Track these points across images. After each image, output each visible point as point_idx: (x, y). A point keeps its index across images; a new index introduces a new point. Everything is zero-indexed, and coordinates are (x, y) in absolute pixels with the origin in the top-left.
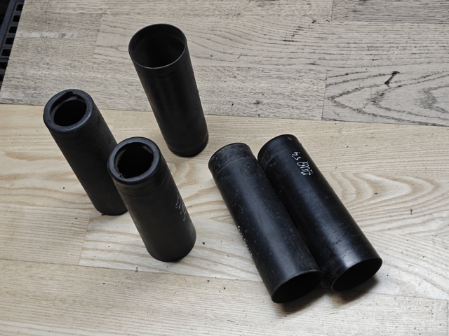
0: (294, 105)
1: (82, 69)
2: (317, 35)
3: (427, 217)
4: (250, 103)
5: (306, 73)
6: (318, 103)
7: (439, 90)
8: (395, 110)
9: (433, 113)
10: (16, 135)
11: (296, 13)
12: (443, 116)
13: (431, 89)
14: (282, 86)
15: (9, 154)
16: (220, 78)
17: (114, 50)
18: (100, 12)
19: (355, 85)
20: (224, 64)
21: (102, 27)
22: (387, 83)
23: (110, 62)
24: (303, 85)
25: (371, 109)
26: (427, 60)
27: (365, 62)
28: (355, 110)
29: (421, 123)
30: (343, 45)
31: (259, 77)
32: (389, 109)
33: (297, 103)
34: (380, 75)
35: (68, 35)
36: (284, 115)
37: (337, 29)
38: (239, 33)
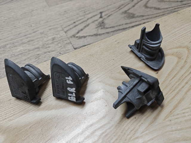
0: (49, 50)
5: (48, 31)
6: (66, 42)
7: (131, 10)
8: (117, 26)
9: (138, 19)
13: (126, 11)
19: (83, 25)
22: (101, 17)
24: (50, 38)
25: (102, 31)
26: (112, 3)
28: (92, 36)
30: (63, 13)
33: (51, 48)
34: (94, 16)
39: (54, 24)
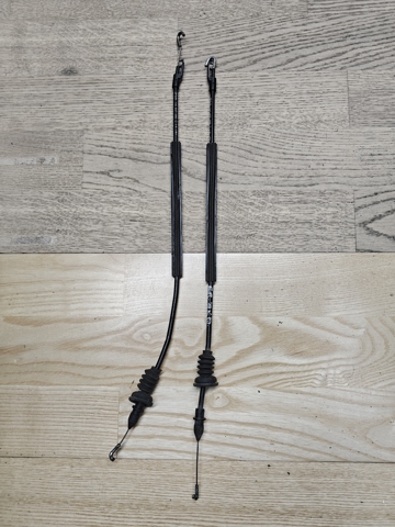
0: (323, 235)
1: (73, 204)
2: (337, 147)
4: (273, 236)
5: (331, 194)
6: (349, 231)
10: (12, 294)
11: (309, 119)
14: (306, 212)
15: (9, 319)
16: (235, 206)
17: (106, 176)
18: (80, 128)
19: (386, 207)
20: (236, 188)
21: (87, 148)
23: (105, 193)
24: (331, 210)
27: (394, 178)
28: (389, 237)
30: (367, 158)
31: (279, 203)
33: (326, 232)
35: (48, 161)
36: (315, 249)
37: (362, 138)
38: (248, 148)
39: (344, 180)
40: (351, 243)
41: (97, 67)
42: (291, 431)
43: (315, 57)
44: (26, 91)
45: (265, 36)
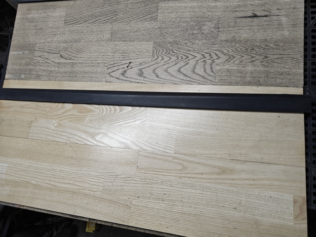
0: (97, 77)
1: (30, 66)
2: (105, 48)
3: (136, 119)
4: (82, 76)
7: (145, 69)
8: (129, 78)
9: (142, 78)
11: (99, 39)
12: (145, 79)
13: (142, 69)
14: (93, 69)
16: (73, 67)
17: (40, 57)
18: (35, 43)
19: (117, 68)
20: (75, 61)
21: (36, 49)
22: (128, 67)
23: (39, 62)
24: (100, 69)
25: (122, 77)
26: (141, 57)
27: (121, 59)
28: (116, 78)
29: (138, 83)
30: (114, 52)
31: (86, 66)
32: (127, 77)
34: (125, 64)
35: (25, 53)
36: (93, 81)
37: (112, 46)
38: (79, 49)
39: (105, 59)
40: (104, 79)
41: (42, 24)
42: (74, 135)
43: (104, 19)
44: (22, 32)
45: (90, 13)
